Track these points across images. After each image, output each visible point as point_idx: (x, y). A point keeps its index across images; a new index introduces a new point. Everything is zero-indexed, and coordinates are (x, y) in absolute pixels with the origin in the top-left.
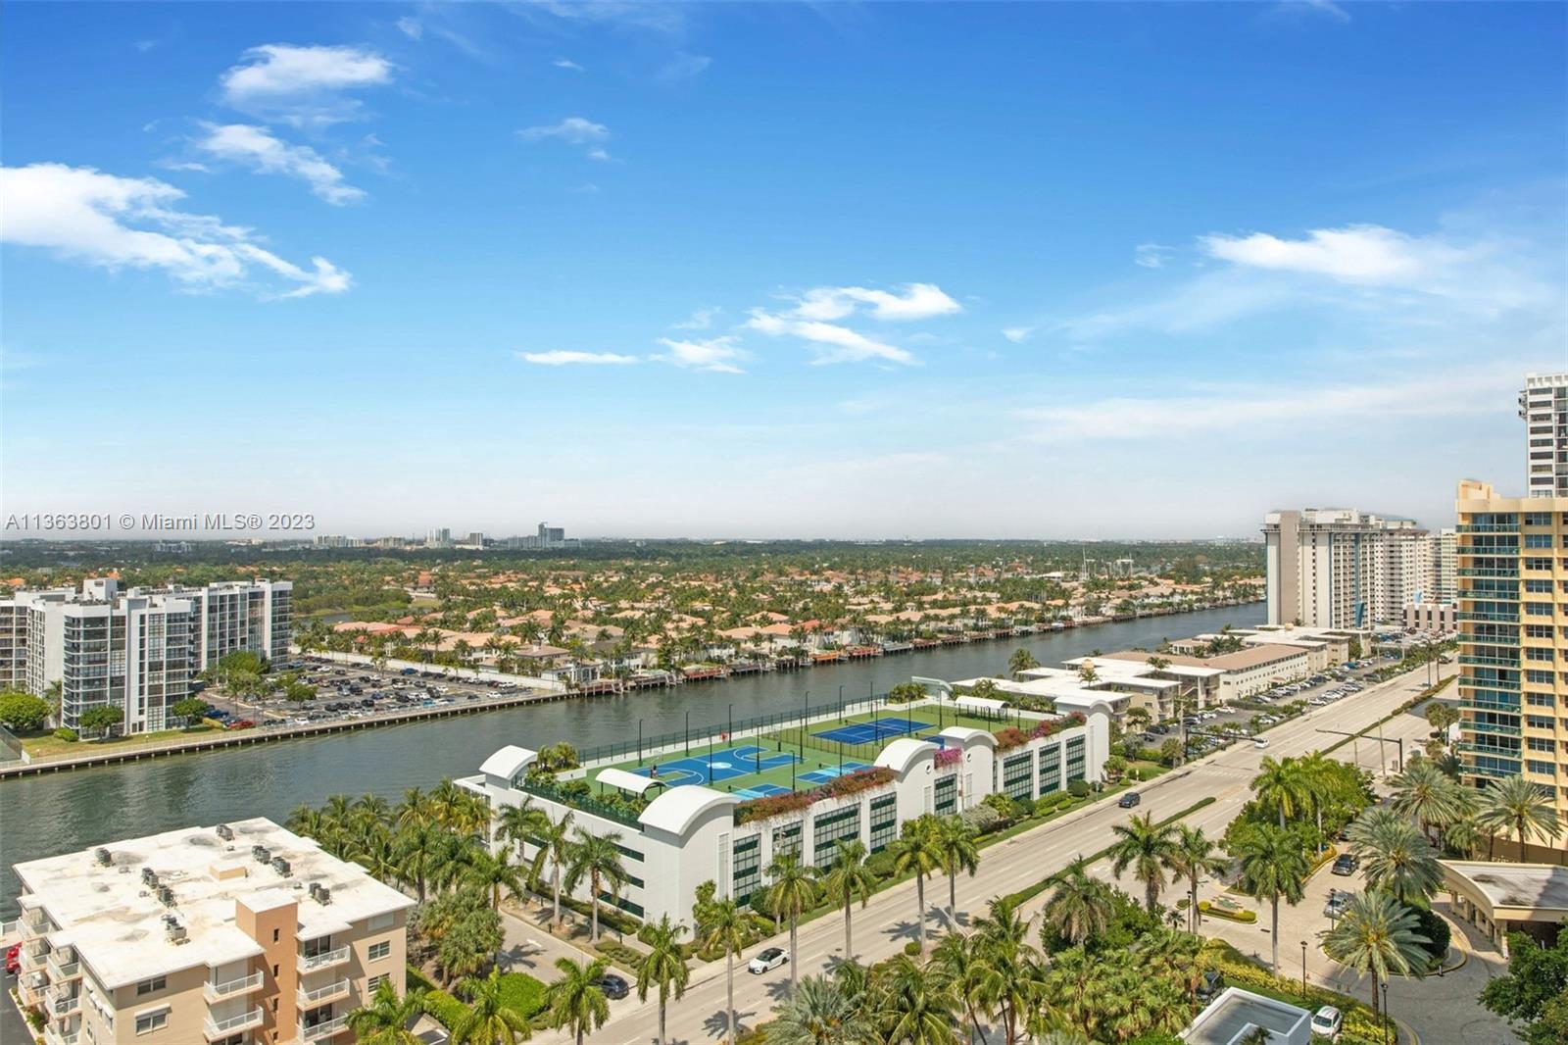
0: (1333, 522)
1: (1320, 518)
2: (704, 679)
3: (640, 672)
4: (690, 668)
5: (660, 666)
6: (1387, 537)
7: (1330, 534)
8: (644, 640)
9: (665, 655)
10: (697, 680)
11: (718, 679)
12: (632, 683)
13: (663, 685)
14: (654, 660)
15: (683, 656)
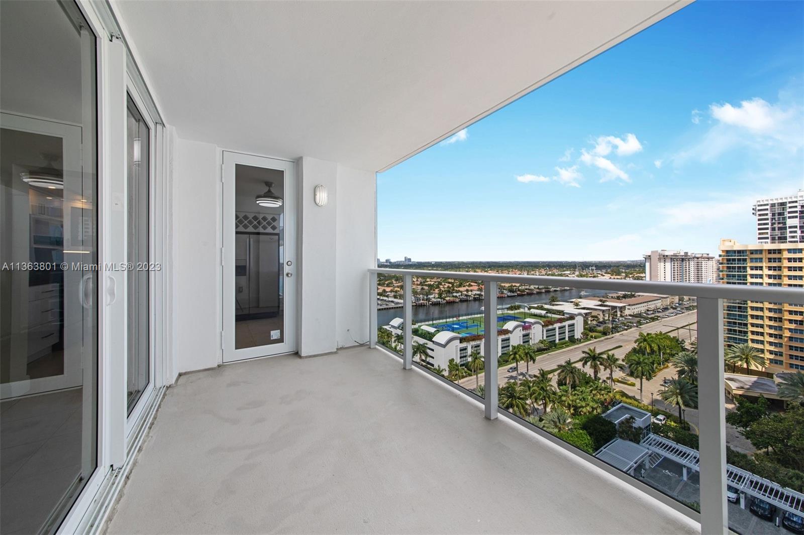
0: (673, 254)
1: (666, 253)
2: (452, 302)
3: (433, 299)
4: (448, 299)
5: (439, 298)
6: (696, 259)
7: (671, 259)
8: (434, 290)
9: (440, 295)
10: (449, 302)
11: (456, 302)
12: (431, 303)
13: (440, 303)
14: (437, 296)
15: (445, 295)
